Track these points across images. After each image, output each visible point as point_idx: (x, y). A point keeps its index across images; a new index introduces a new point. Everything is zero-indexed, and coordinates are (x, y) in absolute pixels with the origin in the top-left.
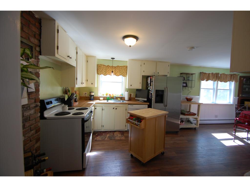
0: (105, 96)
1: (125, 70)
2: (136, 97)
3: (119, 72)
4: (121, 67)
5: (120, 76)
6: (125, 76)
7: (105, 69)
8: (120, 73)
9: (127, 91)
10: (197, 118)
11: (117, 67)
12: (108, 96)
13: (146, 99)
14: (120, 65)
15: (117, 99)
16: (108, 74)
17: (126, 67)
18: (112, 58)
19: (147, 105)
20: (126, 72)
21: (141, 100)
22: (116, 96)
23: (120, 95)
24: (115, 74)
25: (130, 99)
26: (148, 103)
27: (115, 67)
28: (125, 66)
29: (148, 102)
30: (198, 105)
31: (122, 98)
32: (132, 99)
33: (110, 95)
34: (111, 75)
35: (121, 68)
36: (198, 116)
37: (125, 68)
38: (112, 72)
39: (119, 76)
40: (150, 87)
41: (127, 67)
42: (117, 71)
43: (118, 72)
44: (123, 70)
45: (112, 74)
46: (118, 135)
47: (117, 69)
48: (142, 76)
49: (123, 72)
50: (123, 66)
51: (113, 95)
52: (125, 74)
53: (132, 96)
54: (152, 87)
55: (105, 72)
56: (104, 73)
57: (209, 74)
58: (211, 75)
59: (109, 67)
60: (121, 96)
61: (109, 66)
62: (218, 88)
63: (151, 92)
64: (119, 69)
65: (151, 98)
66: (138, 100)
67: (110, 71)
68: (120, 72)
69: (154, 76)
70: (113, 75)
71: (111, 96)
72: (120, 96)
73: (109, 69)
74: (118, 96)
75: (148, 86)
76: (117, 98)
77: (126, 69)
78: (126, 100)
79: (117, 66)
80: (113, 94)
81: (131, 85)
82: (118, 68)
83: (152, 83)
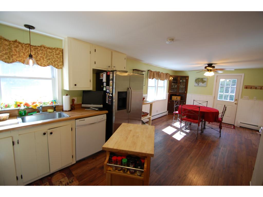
0: (13, 107)
1: (59, 56)
2: (83, 103)
3: (45, 60)
4: (49, 48)
5: (48, 67)
6: (60, 67)
7: (7, 47)
8: (49, 61)
9: (67, 95)
10: (150, 118)
11: (39, 48)
12: (22, 107)
13: (101, 106)
14: (47, 45)
15: (47, 111)
16: (18, 60)
17: (60, 51)
18: (26, 26)
19: (106, 115)
20: (62, 60)
21: (94, 108)
22: (43, 106)
23: (52, 102)
24: (38, 62)
25: (73, 108)
26: (107, 112)
27: (36, 48)
28: (58, 49)
29: (107, 110)
30: (151, 104)
31: (57, 108)
32: (75, 107)
33: (26, 104)
34: (28, 63)
35: (49, 50)
36: (150, 115)
37: (58, 52)
38: (31, 56)
39: (45, 66)
40: (106, 87)
41: (62, 51)
42: (40, 55)
43: (43, 58)
44: (55, 56)
45: (31, 61)
46: (62, 180)
47: (41, 52)
48: (93, 69)
49: (54, 60)
50: (53, 47)
51: (35, 105)
52: (59, 64)
53: (76, 102)
54: (113, 87)
55: (6, 54)
56: (5, 56)
57: (154, 72)
58: (155, 73)
59: (20, 45)
60: (54, 104)
61: (20, 43)
62: (158, 86)
63: (111, 95)
64: (45, 52)
65: (110, 104)
66: (89, 108)
67: (22, 54)
68: (48, 58)
69: (115, 72)
70: (34, 63)
71: (30, 107)
72: (52, 105)
73: (18, 50)
74: (48, 105)
75: (103, 85)
76: (44, 109)
77: (61, 54)
78: (66, 111)
79: (41, 47)
80: (34, 103)
81: (76, 85)
82: (42, 50)
83: (111, 82)
